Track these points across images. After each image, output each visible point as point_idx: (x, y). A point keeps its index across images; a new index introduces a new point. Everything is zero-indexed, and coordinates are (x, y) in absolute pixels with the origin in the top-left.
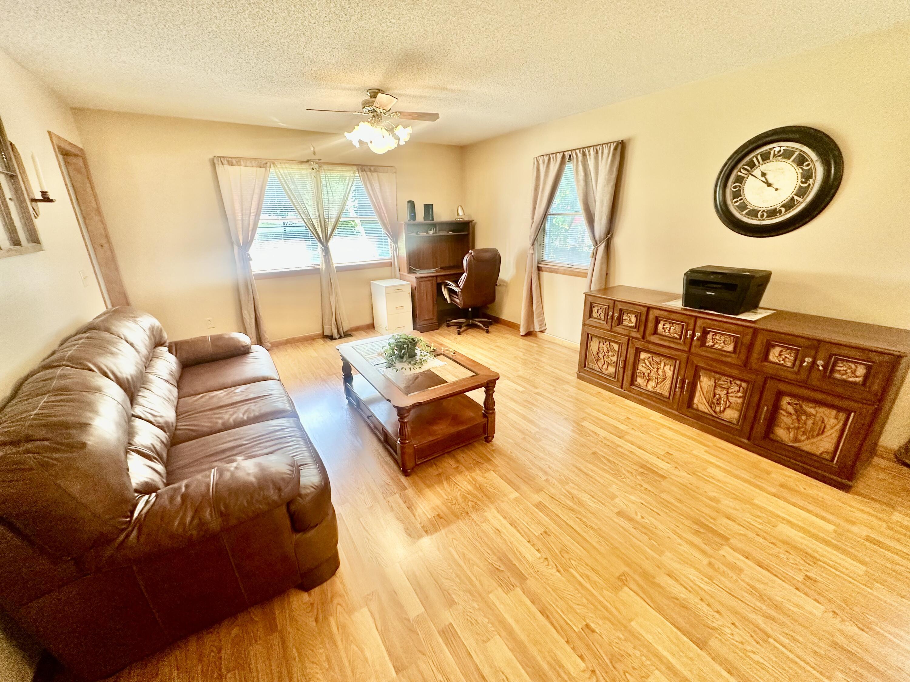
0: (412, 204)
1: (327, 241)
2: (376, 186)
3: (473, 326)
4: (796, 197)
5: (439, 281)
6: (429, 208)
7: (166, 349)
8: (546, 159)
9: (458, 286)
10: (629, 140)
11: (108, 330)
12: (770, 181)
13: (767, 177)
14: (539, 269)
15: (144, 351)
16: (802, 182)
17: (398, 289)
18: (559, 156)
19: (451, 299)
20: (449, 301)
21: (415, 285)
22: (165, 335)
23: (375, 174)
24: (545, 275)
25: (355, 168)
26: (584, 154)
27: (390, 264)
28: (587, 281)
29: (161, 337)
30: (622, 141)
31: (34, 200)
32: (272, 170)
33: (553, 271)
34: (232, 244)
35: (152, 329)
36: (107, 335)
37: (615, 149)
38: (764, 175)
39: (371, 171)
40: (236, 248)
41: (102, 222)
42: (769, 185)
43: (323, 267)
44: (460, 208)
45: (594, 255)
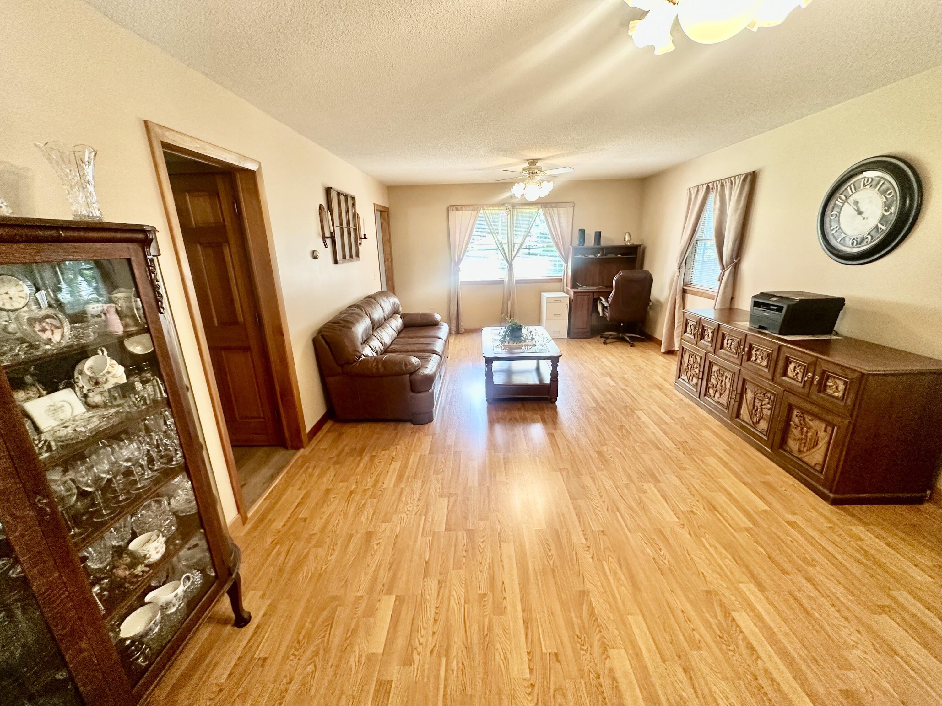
0: (582, 231)
1: (512, 260)
2: (556, 218)
3: (622, 340)
4: (880, 226)
5: (595, 297)
6: (598, 235)
7: (399, 316)
8: (696, 189)
9: (608, 302)
10: (760, 171)
11: (374, 299)
12: (862, 209)
13: (859, 205)
14: (684, 291)
15: (387, 312)
16: (886, 211)
17: (558, 300)
18: (705, 186)
19: (603, 314)
20: (601, 314)
21: (572, 298)
22: (401, 309)
23: (555, 210)
24: (689, 297)
25: (539, 206)
26: (722, 185)
27: (560, 281)
28: (713, 302)
29: (398, 309)
30: (754, 172)
31: (361, 238)
32: (481, 211)
33: (695, 293)
34: (451, 260)
35: (394, 304)
36: (373, 301)
37: (744, 180)
38: (856, 203)
39: (552, 207)
40: (453, 263)
41: (390, 247)
42: (860, 213)
43: (506, 280)
44: (627, 235)
45: (720, 280)
